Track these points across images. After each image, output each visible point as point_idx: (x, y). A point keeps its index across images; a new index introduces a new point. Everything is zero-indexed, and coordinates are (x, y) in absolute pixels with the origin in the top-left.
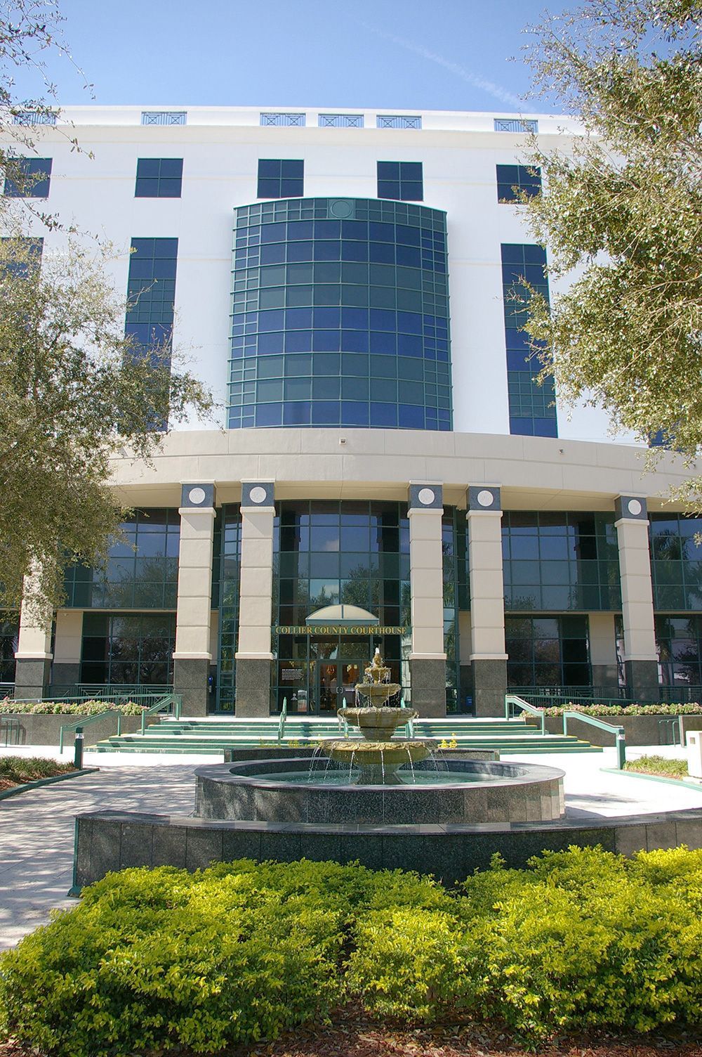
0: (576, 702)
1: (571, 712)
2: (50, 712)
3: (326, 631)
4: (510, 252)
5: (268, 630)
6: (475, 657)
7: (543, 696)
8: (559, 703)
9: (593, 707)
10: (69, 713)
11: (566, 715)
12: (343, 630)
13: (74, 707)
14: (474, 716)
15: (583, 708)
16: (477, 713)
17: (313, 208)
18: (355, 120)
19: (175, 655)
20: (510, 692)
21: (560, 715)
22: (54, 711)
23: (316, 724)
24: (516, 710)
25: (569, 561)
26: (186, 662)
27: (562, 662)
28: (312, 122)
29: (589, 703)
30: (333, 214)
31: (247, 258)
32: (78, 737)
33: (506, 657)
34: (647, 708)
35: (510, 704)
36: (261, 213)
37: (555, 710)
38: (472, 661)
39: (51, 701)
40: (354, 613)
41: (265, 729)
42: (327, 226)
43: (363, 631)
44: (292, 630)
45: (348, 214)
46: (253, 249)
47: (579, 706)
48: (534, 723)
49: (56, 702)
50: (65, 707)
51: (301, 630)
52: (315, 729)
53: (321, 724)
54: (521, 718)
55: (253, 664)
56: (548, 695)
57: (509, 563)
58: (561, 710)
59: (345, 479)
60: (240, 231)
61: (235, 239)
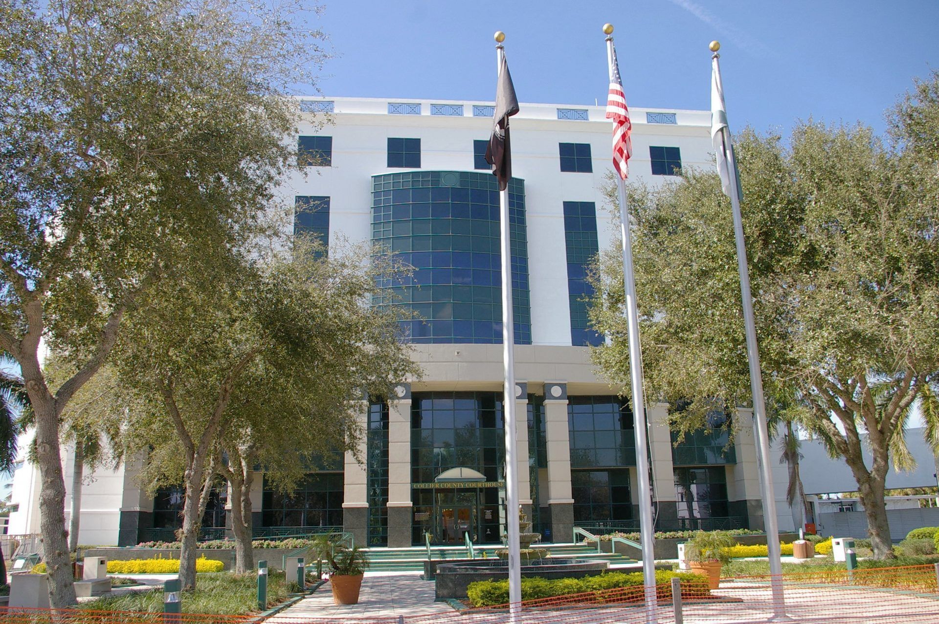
0: (620, 531)
1: (617, 537)
2: (262, 547)
3: (449, 486)
4: (570, 208)
5: (409, 486)
6: (552, 502)
7: (598, 528)
8: (609, 532)
9: (633, 534)
10: (276, 547)
11: (614, 540)
12: (460, 485)
13: (278, 543)
14: (552, 543)
15: (625, 535)
16: (554, 540)
17: (430, 179)
18: (457, 110)
19: (344, 505)
20: (577, 525)
21: (610, 540)
22: (265, 546)
23: (448, 550)
24: (581, 538)
25: (614, 431)
26: (352, 510)
27: (611, 503)
28: (426, 112)
29: (629, 532)
30: (444, 183)
31: (382, 214)
32: (299, 565)
33: (573, 501)
34: (668, 534)
35: (576, 534)
36: (392, 181)
37: (607, 537)
38: (550, 505)
39: (262, 540)
40: (469, 473)
41: (414, 555)
42: (439, 192)
43: (474, 485)
44: (425, 486)
45: (455, 183)
46: (386, 208)
47: (622, 534)
48: (593, 546)
49: (266, 540)
50: (273, 543)
51: (431, 486)
52: (448, 554)
53: (451, 550)
54: (584, 543)
55: (399, 510)
56: (602, 527)
57: (573, 433)
58: (611, 536)
59: (460, 379)
60: (376, 194)
61: (373, 199)
